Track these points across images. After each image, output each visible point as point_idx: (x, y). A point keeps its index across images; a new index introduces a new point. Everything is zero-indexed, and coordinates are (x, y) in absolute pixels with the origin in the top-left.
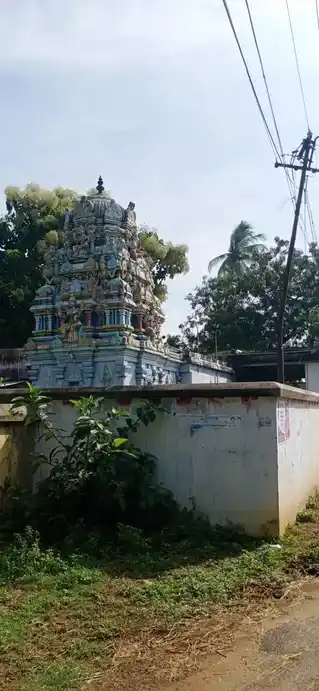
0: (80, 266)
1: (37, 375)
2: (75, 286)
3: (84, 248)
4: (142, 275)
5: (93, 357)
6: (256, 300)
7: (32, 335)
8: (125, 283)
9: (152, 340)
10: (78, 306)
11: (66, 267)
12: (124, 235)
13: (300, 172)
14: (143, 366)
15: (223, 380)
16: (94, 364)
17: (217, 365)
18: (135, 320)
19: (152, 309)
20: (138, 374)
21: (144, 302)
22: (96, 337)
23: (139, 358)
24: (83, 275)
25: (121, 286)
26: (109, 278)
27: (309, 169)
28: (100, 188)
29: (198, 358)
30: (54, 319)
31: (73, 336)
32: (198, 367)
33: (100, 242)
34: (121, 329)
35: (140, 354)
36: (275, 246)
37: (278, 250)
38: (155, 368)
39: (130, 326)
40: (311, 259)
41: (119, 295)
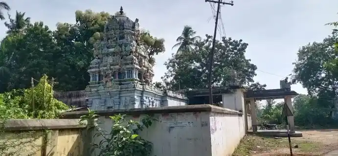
0: (112, 50)
1: (91, 104)
2: (110, 60)
3: (114, 41)
4: (143, 53)
5: (120, 94)
6: (198, 64)
7: (89, 84)
8: (135, 58)
9: (148, 85)
10: (111, 69)
11: (105, 50)
12: (134, 34)
13: (217, 4)
14: (144, 98)
15: (183, 104)
16: (120, 98)
17: (180, 96)
18: (140, 75)
19: (148, 70)
20: (142, 102)
21: (144, 66)
22: (120, 84)
23: (142, 94)
24: (114, 54)
25: (133, 59)
26: (127, 56)
27: (221, 3)
28: (121, 12)
29: (171, 93)
30: (100, 76)
31: (109, 84)
32: (171, 98)
33: (122, 38)
34: (133, 80)
35: (143, 92)
36: (206, 38)
37: (207, 40)
38: (150, 99)
39: (137, 79)
40: (223, 45)
41: (132, 64)
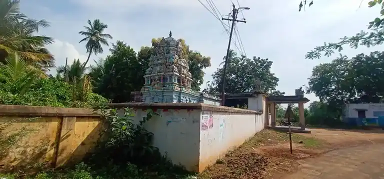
0: (160, 61)
1: (145, 100)
2: (158, 68)
3: (162, 55)
4: (183, 64)
5: (163, 94)
6: (234, 76)
7: (144, 86)
8: (175, 67)
9: (186, 88)
10: (158, 75)
11: (156, 62)
12: (177, 51)
14: (182, 98)
15: (218, 104)
16: (163, 96)
17: (215, 98)
18: (179, 81)
19: (186, 76)
20: (179, 100)
21: (183, 74)
22: (164, 86)
23: (180, 94)
24: (161, 64)
25: (173, 68)
26: (170, 65)
29: (207, 96)
30: (151, 80)
31: (156, 86)
32: (207, 98)
33: (168, 53)
34: (173, 84)
35: (180, 93)
36: (241, 58)
37: (242, 59)
38: (187, 98)
39: (176, 83)
40: (254, 62)
41: (172, 71)
